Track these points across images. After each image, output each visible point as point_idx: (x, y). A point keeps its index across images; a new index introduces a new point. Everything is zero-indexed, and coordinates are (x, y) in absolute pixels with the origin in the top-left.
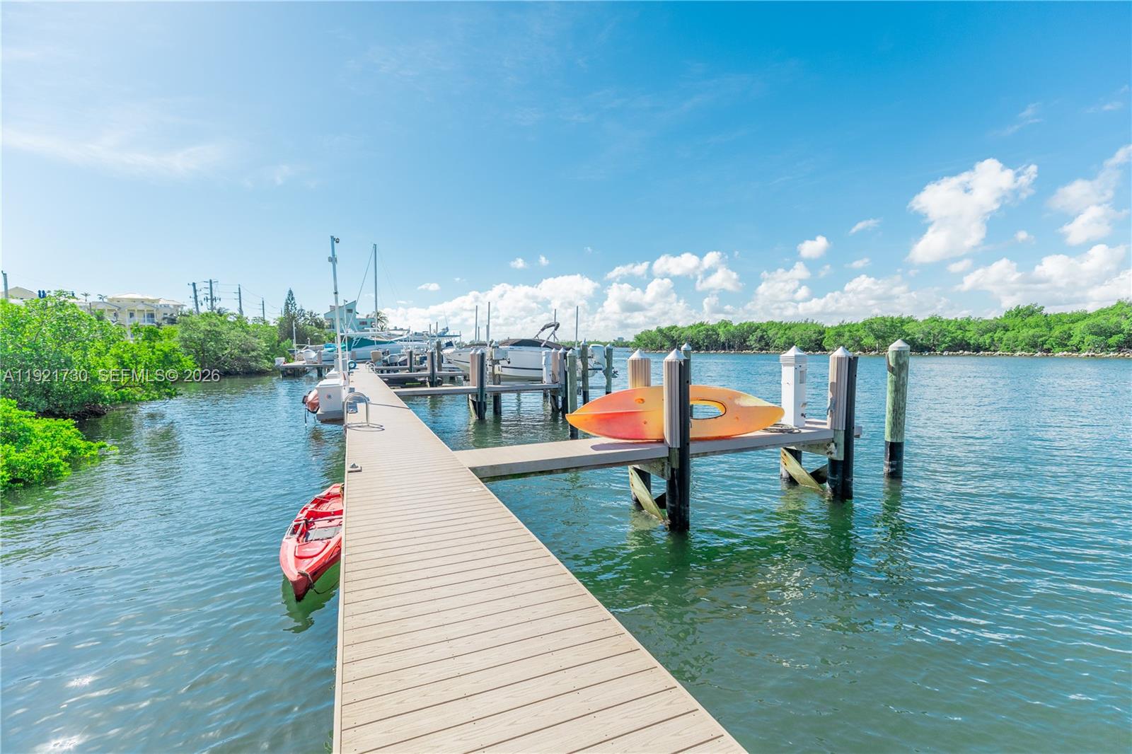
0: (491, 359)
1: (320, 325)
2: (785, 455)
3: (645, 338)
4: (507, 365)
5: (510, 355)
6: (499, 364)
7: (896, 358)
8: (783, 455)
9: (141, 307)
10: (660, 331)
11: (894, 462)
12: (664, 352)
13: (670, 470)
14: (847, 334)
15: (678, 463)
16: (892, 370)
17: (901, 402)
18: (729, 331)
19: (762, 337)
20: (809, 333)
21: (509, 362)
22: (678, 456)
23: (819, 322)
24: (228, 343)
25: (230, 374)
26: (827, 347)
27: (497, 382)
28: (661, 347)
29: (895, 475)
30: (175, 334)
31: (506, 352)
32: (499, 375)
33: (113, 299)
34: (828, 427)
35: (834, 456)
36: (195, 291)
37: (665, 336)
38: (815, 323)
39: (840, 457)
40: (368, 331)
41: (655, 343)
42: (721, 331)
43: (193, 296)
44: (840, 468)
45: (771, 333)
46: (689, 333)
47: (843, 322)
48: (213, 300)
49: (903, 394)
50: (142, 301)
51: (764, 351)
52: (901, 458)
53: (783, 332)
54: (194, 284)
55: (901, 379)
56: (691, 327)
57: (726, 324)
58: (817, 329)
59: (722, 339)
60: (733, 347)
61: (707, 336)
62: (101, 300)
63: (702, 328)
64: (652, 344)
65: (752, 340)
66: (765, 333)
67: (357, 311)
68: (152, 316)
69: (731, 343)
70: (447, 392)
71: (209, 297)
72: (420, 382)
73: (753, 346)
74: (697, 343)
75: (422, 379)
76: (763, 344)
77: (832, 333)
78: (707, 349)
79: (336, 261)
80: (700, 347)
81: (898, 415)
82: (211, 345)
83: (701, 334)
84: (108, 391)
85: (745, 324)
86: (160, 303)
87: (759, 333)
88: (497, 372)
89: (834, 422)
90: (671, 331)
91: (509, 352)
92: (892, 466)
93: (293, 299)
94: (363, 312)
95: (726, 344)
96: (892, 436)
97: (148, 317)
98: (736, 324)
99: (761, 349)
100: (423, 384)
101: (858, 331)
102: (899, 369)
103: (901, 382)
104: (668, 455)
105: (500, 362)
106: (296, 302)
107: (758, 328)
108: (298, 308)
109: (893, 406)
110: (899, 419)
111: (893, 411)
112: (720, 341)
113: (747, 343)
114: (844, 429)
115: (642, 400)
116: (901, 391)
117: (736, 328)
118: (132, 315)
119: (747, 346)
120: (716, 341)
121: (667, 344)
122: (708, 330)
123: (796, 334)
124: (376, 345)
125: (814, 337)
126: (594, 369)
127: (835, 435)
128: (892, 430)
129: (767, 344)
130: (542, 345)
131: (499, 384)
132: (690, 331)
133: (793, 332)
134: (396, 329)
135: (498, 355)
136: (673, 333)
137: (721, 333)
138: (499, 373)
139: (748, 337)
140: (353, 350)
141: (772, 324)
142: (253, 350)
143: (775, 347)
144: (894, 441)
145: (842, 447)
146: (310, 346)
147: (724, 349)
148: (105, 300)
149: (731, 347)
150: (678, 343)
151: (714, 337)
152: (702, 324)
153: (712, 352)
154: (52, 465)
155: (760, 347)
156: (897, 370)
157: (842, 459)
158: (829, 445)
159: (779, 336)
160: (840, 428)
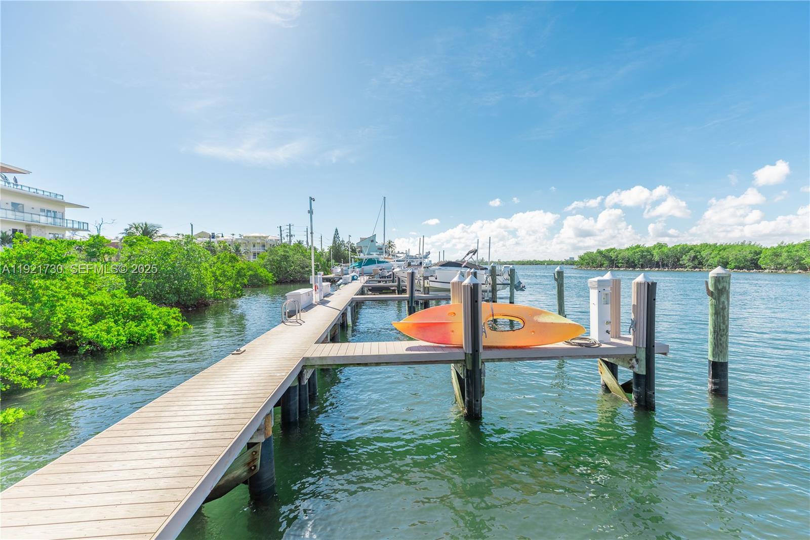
0: (423, 276)
1: (354, 251)
2: (601, 365)
3: (587, 258)
4: (434, 279)
5: (437, 273)
6: (428, 279)
7: (715, 283)
8: (599, 365)
9: (258, 241)
10: (600, 252)
11: (717, 381)
12: (603, 269)
13: (465, 370)
14: (785, 255)
15: (471, 366)
16: (711, 294)
17: (722, 325)
18: (663, 252)
19: (695, 257)
20: (744, 253)
21: (436, 278)
22: (471, 360)
23: (758, 243)
24: (293, 262)
25: (294, 282)
26: (763, 266)
27: (426, 292)
28: (601, 265)
29: (720, 392)
30: (265, 258)
31: (434, 271)
32: (428, 288)
33: (246, 237)
34: (631, 344)
35: (636, 370)
36: (281, 231)
37: (605, 256)
38: (752, 244)
39: (642, 372)
40: (373, 255)
41: (596, 262)
42: (655, 252)
43: (280, 234)
44: (643, 381)
45: (704, 254)
46: (627, 254)
47: (782, 243)
48: (291, 236)
49: (724, 317)
50: (260, 237)
51: (696, 269)
52: (726, 376)
53: (717, 252)
54: (280, 227)
55: (721, 303)
56: (628, 249)
57: (660, 246)
58: (753, 250)
59: (657, 258)
60: (667, 266)
61: (642, 257)
62: (240, 238)
63: (638, 250)
64: (593, 263)
65: (685, 259)
66: (698, 254)
67: (376, 241)
68: (264, 246)
69: (665, 262)
70: (394, 299)
71: (289, 234)
72: (392, 290)
73: (687, 265)
74: (633, 262)
75: (394, 288)
76: (696, 262)
77: (769, 253)
78: (642, 267)
79: (312, 212)
80: (636, 265)
81: (719, 336)
82: (284, 264)
83: (636, 254)
84: (210, 291)
85: (678, 246)
86: (269, 238)
87: (692, 254)
88: (426, 285)
89: (636, 339)
90: (609, 252)
91: (436, 271)
92: (715, 384)
93: (338, 234)
94: (379, 241)
95: (660, 263)
96: (714, 356)
97: (262, 247)
98: (670, 246)
99: (695, 268)
100: (393, 292)
101: (797, 251)
102: (718, 294)
103: (721, 306)
104: (464, 359)
105: (429, 278)
106: (340, 236)
107: (692, 249)
108: (340, 240)
109: (714, 328)
110: (720, 340)
111: (714, 332)
112: (654, 261)
113: (681, 262)
114: (645, 346)
115: (454, 313)
116: (722, 314)
117: (669, 249)
118: (254, 246)
119: (681, 265)
120: (650, 260)
121: (606, 263)
122: (643, 252)
123: (731, 255)
124: (377, 264)
125: (749, 257)
126: (503, 284)
127: (636, 351)
128: (714, 350)
129: (700, 263)
130: (463, 266)
131: (428, 294)
132: (627, 252)
133: (728, 253)
134: (399, 253)
135: (426, 273)
136: (612, 254)
137: (655, 254)
138: (428, 286)
139: (681, 258)
140: (362, 267)
141: (706, 246)
142: (307, 267)
143: (709, 265)
144: (716, 360)
145: (643, 363)
146: (343, 264)
147: (659, 267)
148: (242, 237)
149: (664, 265)
150: (615, 262)
151: (648, 257)
152: (638, 246)
153: (647, 269)
154: (152, 335)
155: (693, 265)
156: (716, 294)
157: (644, 373)
158: (631, 360)
159: (712, 255)
160: (641, 346)
